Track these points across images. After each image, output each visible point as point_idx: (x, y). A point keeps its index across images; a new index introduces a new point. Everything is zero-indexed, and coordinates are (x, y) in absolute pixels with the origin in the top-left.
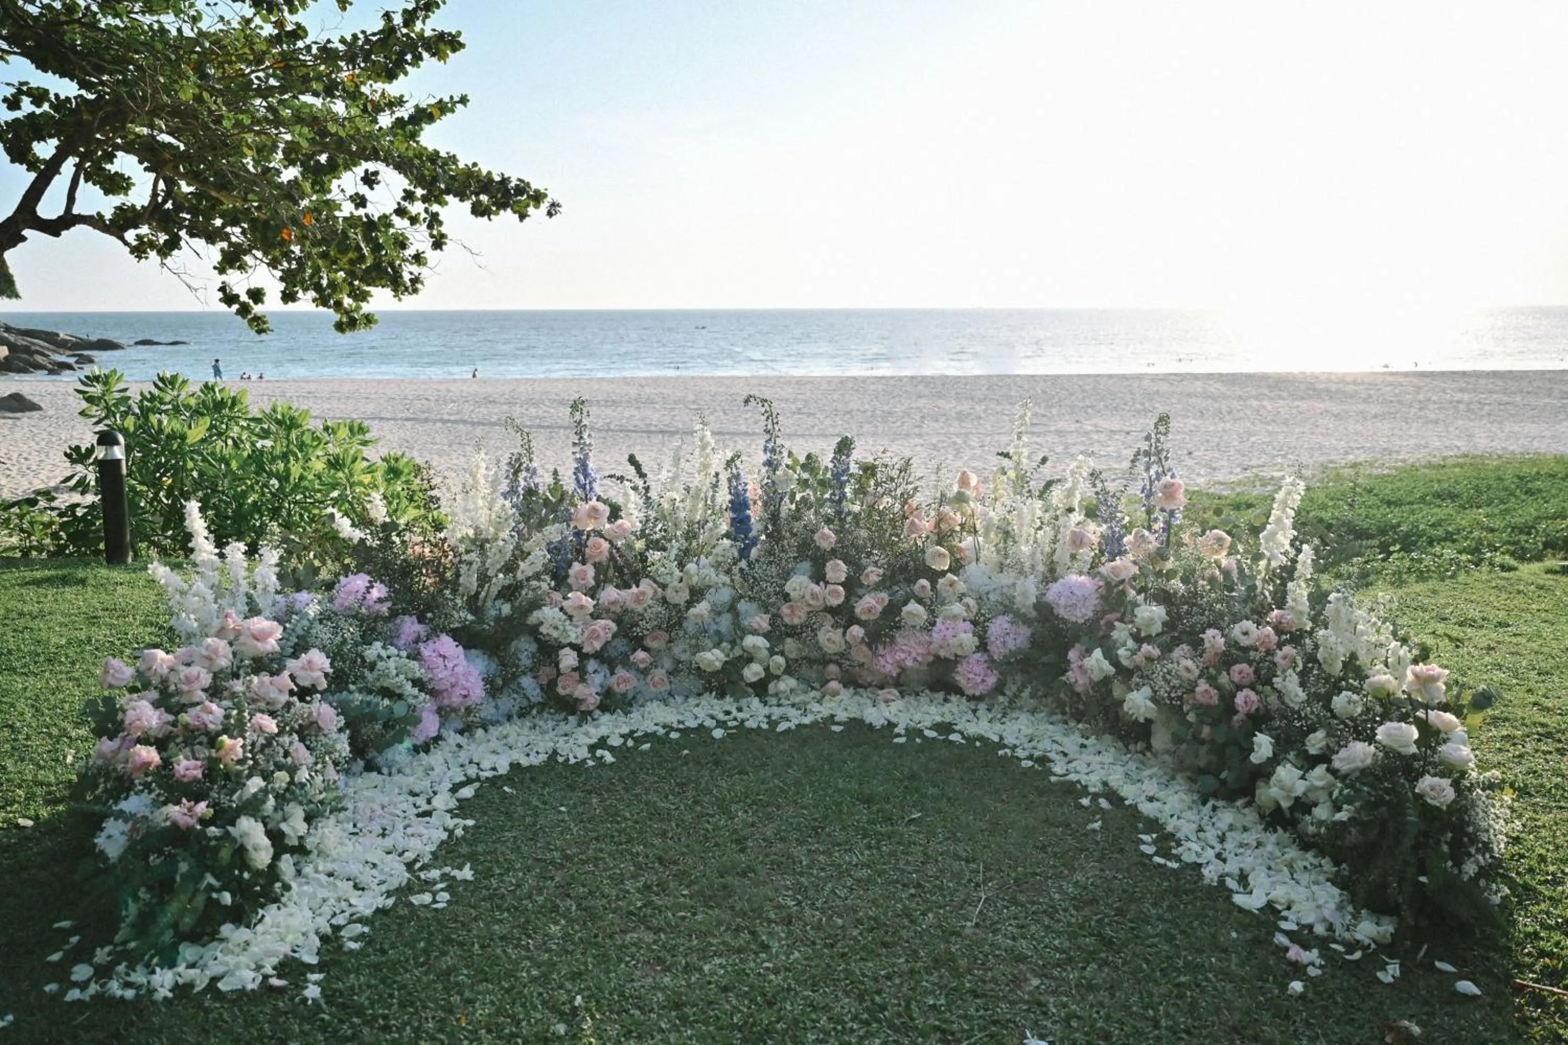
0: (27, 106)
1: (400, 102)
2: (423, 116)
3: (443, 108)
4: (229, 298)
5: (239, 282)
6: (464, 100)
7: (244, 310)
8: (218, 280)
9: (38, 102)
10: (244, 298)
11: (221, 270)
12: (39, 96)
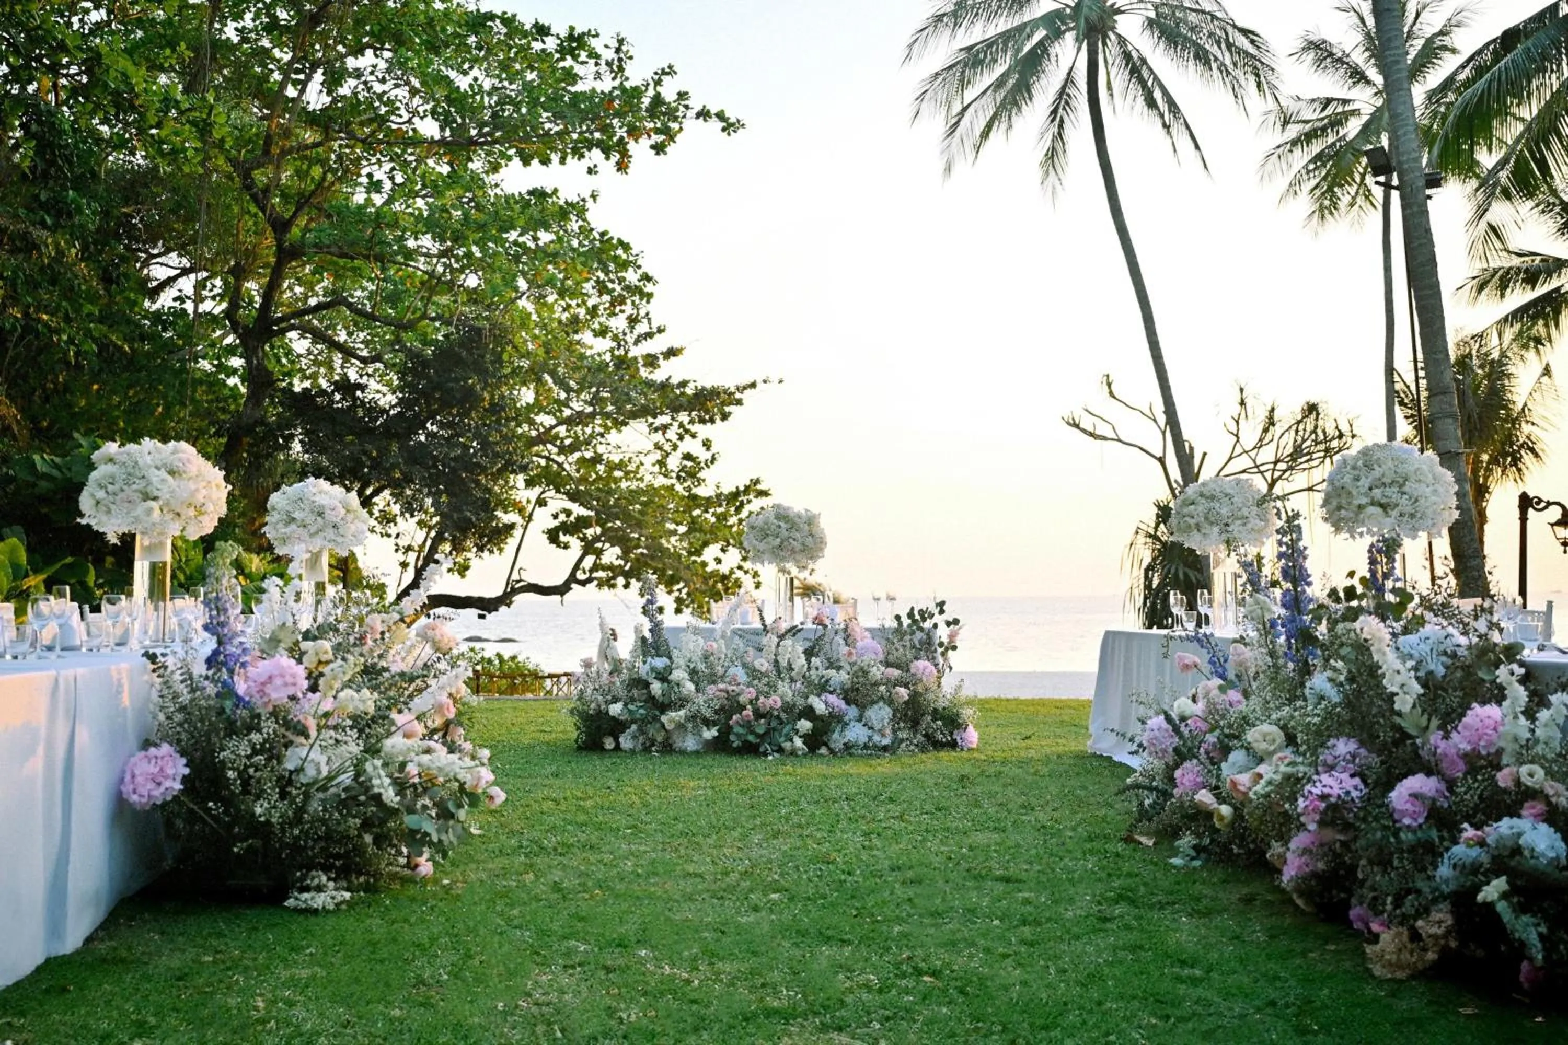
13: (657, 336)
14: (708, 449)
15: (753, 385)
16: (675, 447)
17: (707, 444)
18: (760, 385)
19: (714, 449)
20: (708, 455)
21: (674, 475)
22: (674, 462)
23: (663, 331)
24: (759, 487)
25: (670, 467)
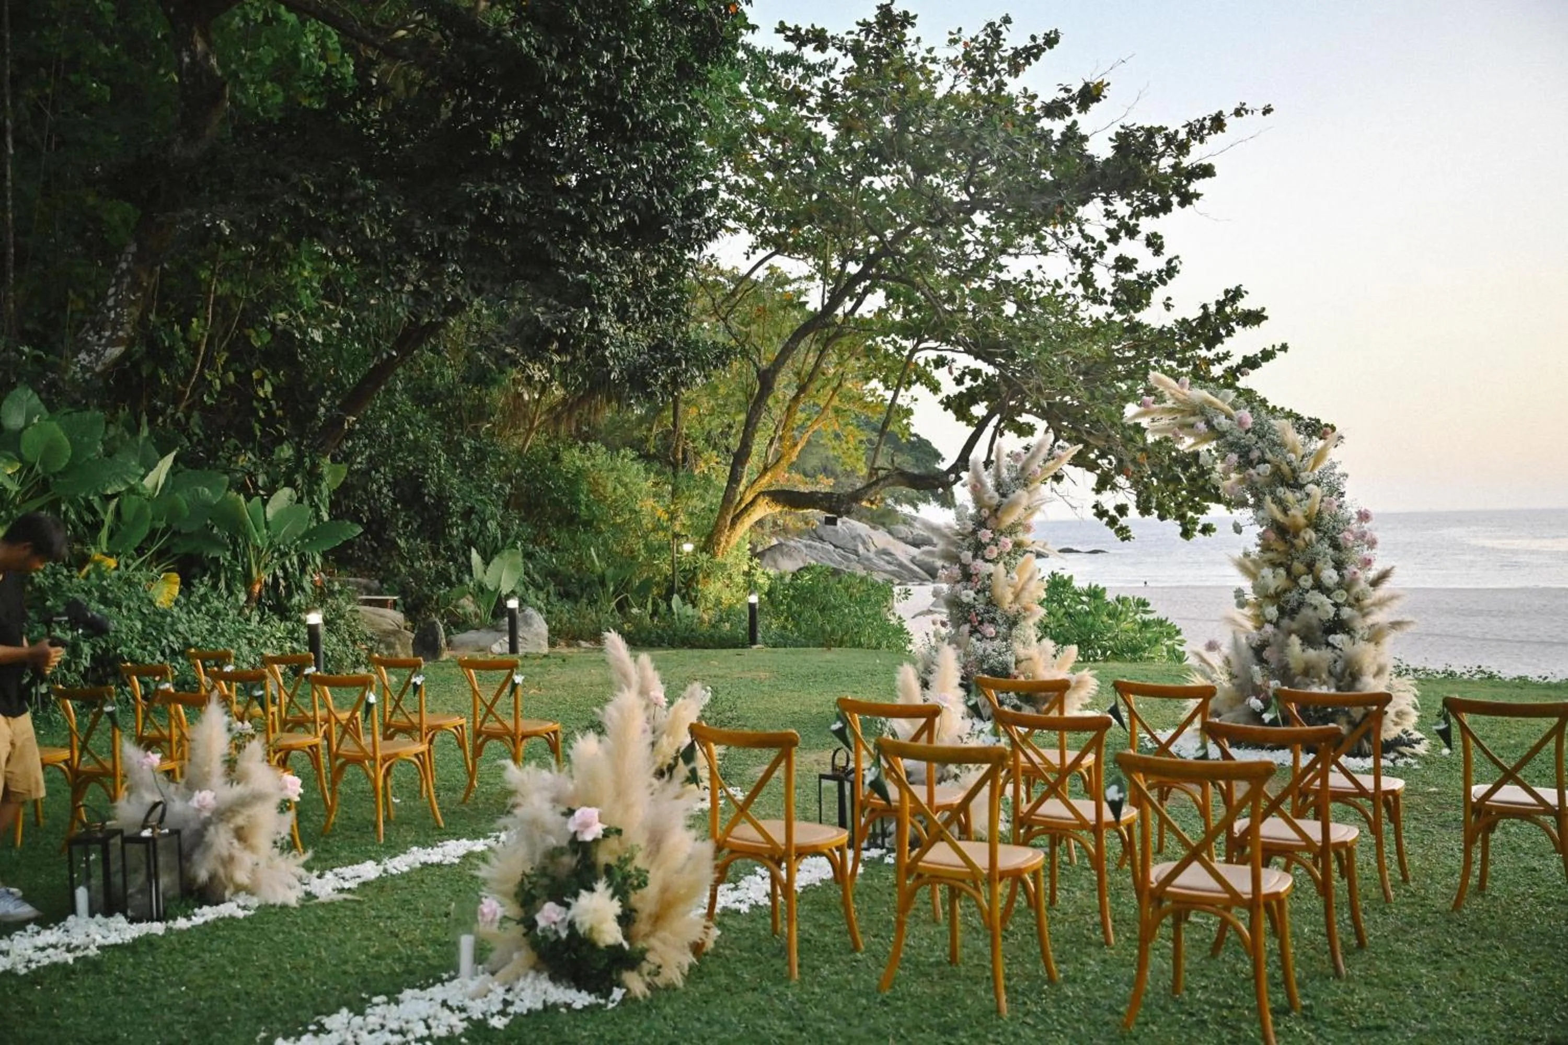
0: (968, 382)
1: (1227, 356)
2: (1251, 363)
3: (1268, 355)
4: (1101, 513)
5: (1109, 500)
6: (1284, 348)
7: (1112, 522)
8: (1093, 498)
9: (974, 379)
10: (1113, 512)
11: (1098, 491)
12: (976, 374)
13: (1047, 54)
14: (1158, 252)
15: (1218, 123)
16: (1101, 248)
17: (1155, 243)
18: (1230, 121)
19: (1168, 253)
20: (1160, 263)
21: (1108, 298)
22: (1104, 278)
23: (1056, 40)
24: (1243, 305)
25: (1099, 285)
